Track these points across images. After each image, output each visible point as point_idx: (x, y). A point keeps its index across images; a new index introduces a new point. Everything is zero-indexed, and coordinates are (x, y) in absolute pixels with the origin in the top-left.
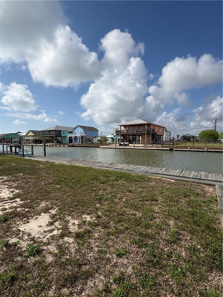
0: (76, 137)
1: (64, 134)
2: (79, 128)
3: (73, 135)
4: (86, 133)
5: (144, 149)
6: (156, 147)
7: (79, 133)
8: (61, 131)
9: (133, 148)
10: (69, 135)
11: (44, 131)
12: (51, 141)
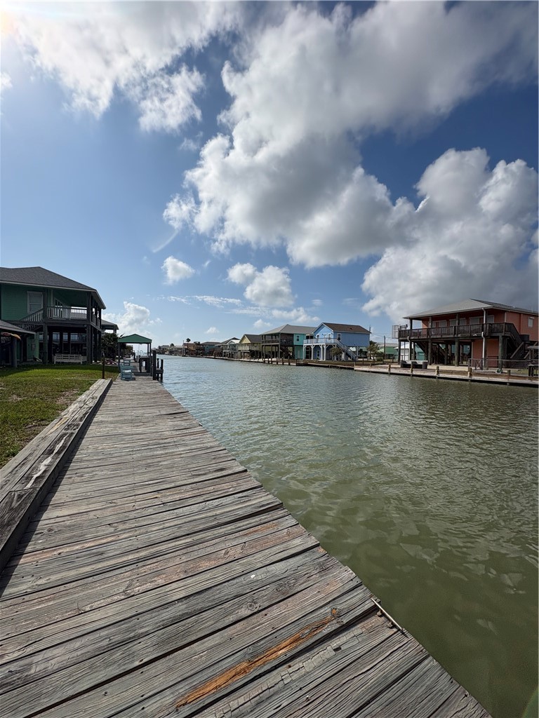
0: (317, 347)
1: (298, 340)
2: (326, 329)
3: (312, 343)
4: (339, 339)
5: (467, 380)
6: (509, 376)
7: (326, 338)
8: (292, 335)
9: (435, 374)
10: (306, 343)
11: (265, 335)
12: (274, 354)
